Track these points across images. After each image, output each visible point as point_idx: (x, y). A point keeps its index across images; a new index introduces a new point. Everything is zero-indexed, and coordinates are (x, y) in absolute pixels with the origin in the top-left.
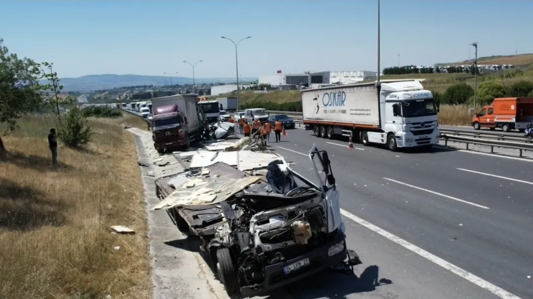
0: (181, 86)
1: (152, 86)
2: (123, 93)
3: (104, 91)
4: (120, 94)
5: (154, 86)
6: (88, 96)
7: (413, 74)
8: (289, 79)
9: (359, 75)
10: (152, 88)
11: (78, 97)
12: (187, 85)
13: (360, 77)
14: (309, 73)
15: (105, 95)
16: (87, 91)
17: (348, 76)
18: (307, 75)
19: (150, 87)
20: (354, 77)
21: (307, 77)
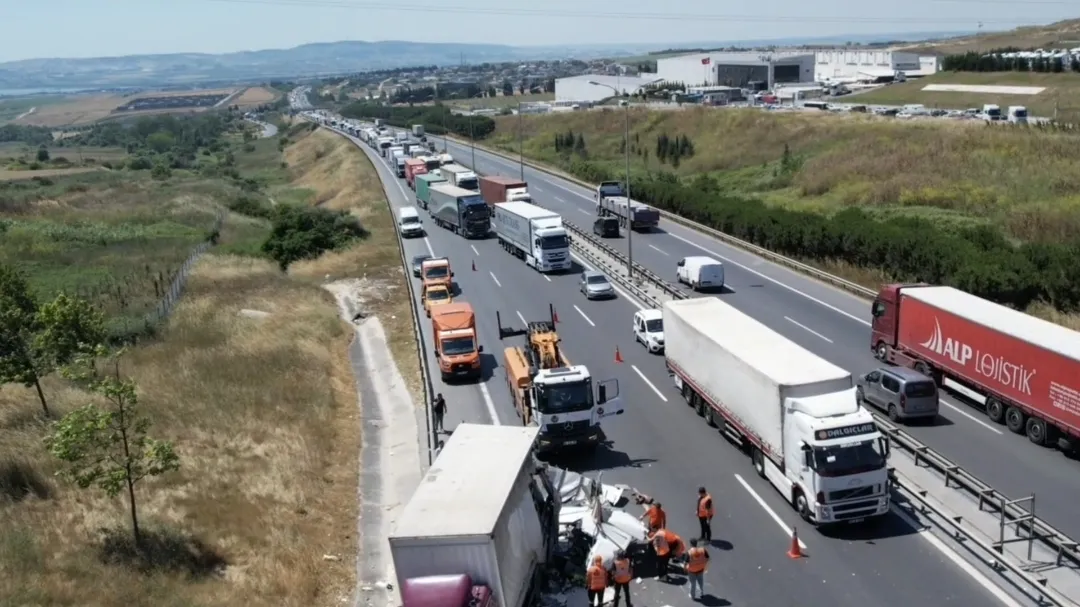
0: (493, 68)
1: (435, 68)
2: (379, 84)
3: (341, 80)
4: (372, 85)
5: (438, 66)
6: (309, 90)
7: (1013, 73)
8: (725, 72)
9: (881, 62)
10: (435, 72)
11: (289, 94)
12: (506, 66)
13: (885, 65)
14: (769, 60)
15: (343, 87)
16: (309, 75)
17: (856, 62)
18: (766, 63)
19: (432, 69)
20: (868, 64)
21: (767, 67)
